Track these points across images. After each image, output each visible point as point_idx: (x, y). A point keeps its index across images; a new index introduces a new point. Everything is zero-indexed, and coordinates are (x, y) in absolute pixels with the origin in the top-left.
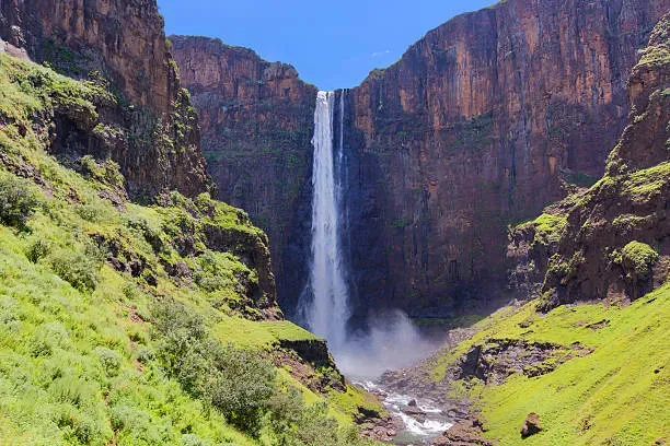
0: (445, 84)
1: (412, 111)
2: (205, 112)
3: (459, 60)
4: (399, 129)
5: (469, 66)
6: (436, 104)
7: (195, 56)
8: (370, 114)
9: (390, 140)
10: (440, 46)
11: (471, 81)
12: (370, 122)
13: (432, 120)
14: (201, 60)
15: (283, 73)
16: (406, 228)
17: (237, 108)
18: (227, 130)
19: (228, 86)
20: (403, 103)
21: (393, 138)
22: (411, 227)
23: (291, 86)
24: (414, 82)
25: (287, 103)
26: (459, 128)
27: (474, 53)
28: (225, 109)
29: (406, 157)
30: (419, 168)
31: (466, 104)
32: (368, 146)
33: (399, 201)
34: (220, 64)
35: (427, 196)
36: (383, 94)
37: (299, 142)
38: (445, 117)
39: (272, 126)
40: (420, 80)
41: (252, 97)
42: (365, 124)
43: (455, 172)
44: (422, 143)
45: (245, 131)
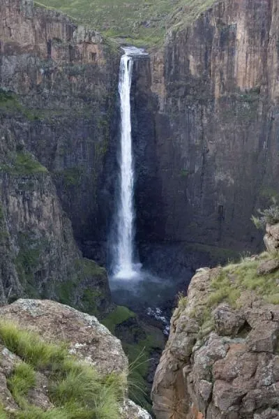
0: (226, 58)
1: (198, 76)
2: (25, 74)
3: (239, 37)
4: (186, 93)
5: (246, 44)
6: (217, 75)
7: (10, 16)
8: (163, 81)
9: (179, 103)
10: (224, 20)
11: (247, 57)
12: (163, 87)
13: (214, 89)
14: (17, 21)
15: (90, 39)
16: (189, 176)
17: (52, 71)
18: (46, 91)
19: (43, 47)
20: (192, 68)
21: (182, 101)
22: (193, 175)
23: (97, 51)
24: (201, 49)
25: (94, 68)
26: (234, 98)
27: (251, 33)
28: (42, 71)
29: (191, 117)
30: (200, 128)
31: (241, 77)
32: (162, 108)
33: (185, 154)
34: (34, 27)
35: (206, 152)
36: (175, 56)
37: (107, 106)
38: (224, 88)
39: (82, 89)
40: (206, 48)
41: (64, 59)
42: (159, 90)
43: (227, 138)
44: (205, 107)
45: (61, 91)
